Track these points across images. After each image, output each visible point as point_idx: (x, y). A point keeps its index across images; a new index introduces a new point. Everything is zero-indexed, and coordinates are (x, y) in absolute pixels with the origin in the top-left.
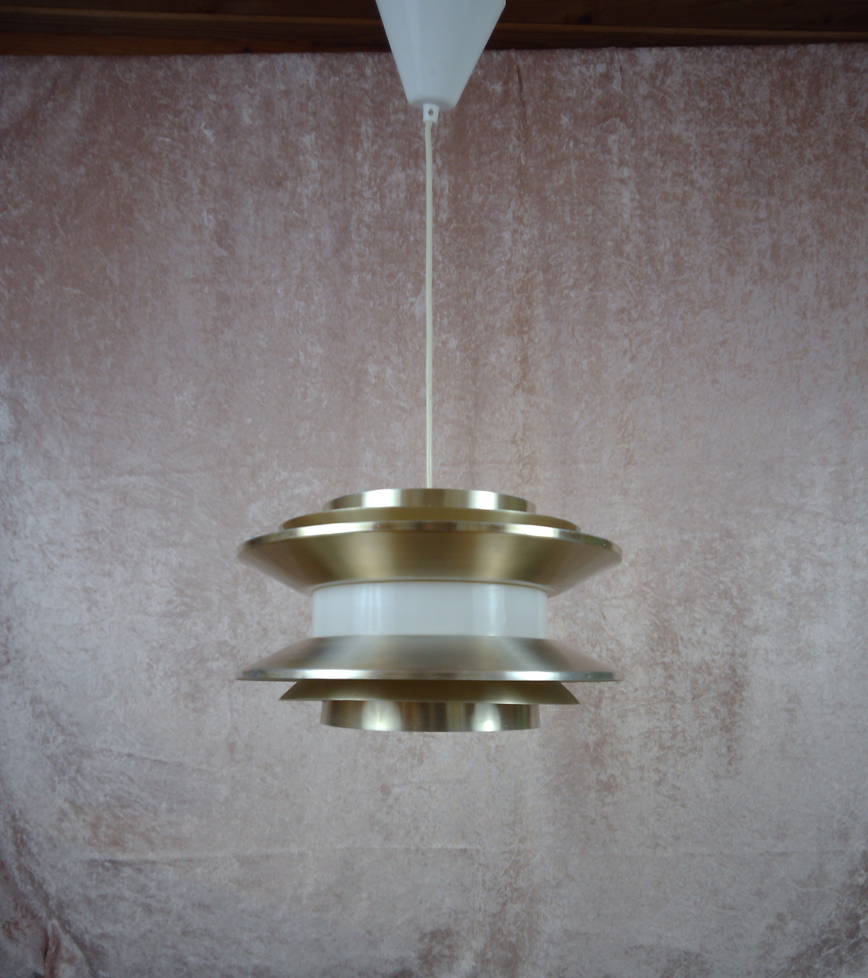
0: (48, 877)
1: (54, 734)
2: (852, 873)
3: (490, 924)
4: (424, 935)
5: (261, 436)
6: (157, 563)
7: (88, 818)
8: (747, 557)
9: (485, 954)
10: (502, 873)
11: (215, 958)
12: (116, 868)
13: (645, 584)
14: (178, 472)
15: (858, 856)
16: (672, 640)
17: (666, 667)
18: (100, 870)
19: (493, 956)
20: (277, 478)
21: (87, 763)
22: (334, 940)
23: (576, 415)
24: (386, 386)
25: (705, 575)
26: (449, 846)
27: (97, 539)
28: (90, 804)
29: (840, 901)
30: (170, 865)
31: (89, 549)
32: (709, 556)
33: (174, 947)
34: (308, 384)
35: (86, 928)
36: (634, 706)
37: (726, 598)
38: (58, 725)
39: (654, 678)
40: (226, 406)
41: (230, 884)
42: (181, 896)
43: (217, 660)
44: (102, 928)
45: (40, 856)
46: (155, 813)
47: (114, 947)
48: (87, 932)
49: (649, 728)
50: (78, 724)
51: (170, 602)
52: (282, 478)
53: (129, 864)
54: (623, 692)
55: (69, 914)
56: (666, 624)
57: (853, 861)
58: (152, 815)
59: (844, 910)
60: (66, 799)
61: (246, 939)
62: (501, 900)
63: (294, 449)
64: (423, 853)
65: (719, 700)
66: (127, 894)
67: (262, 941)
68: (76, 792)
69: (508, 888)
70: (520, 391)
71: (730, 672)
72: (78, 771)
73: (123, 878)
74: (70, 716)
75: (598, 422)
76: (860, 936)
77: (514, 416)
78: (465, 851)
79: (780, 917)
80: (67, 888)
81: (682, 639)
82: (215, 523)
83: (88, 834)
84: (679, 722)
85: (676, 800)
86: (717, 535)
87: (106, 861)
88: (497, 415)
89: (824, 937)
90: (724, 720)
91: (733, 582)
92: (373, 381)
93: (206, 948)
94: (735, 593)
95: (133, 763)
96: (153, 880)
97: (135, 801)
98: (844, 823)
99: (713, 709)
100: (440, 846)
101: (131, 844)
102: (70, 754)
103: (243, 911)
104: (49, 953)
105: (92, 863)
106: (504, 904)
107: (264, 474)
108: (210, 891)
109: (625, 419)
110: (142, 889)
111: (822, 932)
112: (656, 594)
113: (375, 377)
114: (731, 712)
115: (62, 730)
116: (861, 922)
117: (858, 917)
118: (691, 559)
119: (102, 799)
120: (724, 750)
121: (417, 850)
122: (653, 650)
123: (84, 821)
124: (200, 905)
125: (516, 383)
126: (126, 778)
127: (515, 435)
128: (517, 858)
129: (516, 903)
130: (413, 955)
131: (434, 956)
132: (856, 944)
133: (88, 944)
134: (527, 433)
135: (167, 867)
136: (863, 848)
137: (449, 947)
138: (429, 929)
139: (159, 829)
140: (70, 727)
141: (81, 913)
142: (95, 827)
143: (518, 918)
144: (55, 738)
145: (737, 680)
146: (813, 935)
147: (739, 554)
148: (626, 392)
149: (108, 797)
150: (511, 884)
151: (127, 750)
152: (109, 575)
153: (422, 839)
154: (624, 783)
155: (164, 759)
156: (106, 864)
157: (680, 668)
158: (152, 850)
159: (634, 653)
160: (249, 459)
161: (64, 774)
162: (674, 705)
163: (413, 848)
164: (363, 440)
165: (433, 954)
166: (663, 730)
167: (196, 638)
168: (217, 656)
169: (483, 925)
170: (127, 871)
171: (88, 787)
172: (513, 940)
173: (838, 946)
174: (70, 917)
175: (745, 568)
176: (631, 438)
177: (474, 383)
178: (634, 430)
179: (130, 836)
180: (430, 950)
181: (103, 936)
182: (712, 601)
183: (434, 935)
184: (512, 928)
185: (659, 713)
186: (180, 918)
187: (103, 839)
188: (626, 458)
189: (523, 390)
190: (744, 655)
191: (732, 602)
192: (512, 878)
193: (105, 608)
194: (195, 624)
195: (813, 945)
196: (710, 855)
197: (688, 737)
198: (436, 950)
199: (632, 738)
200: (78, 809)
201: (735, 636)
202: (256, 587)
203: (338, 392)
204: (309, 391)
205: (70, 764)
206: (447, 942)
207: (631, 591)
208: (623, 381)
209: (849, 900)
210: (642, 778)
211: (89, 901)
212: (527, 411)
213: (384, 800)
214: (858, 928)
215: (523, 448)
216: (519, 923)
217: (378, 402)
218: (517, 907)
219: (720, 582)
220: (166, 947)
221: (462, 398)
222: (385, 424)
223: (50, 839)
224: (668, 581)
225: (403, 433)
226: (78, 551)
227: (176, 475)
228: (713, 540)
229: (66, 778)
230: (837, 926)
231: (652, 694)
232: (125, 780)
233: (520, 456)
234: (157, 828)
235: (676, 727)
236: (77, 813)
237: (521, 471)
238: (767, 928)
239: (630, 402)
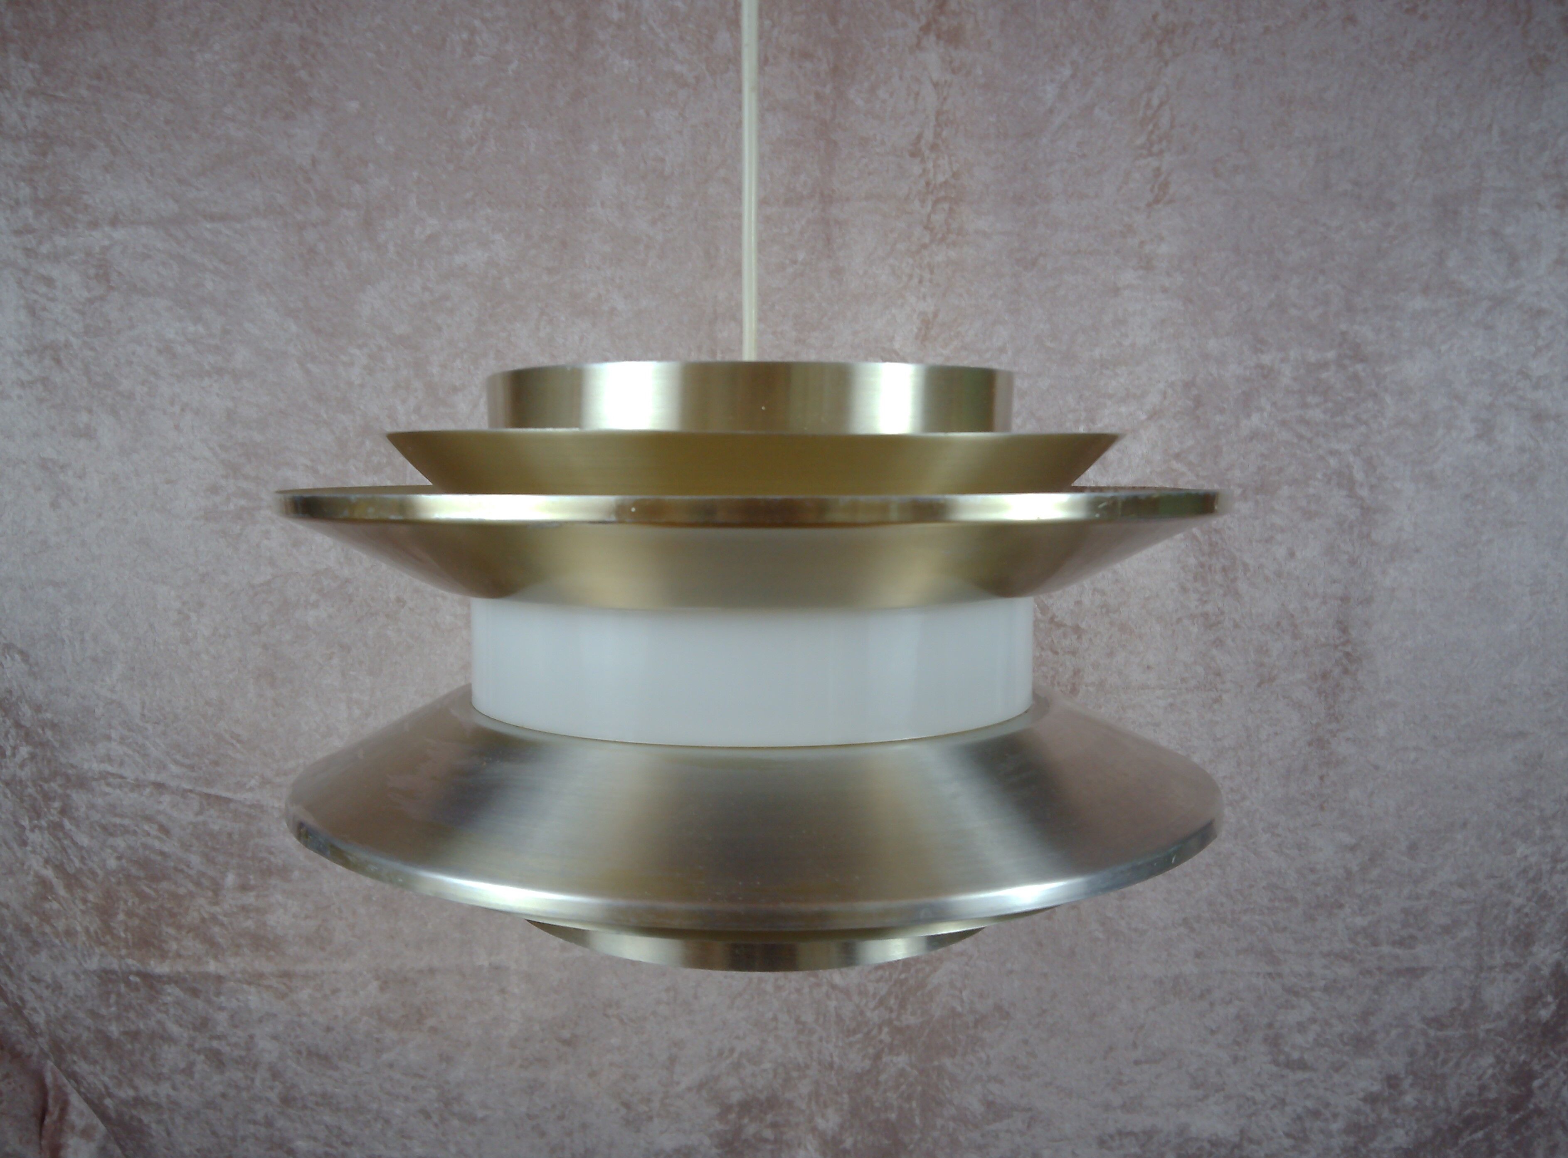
0: (29, 996)
1: (12, 742)
2: (1532, 1001)
3: (850, 1092)
4: (726, 1109)
5: (380, 140)
6: (183, 410)
7: (91, 897)
8: (1388, 399)
9: (841, 1142)
10: (872, 1004)
11: (345, 1144)
12: (151, 987)
13: (1177, 456)
14: (212, 218)
15: (1546, 971)
16: (1224, 569)
17: (1210, 623)
18: (123, 988)
19: (855, 1144)
20: (418, 230)
21: (79, 798)
22: (561, 1118)
23: (1050, 92)
24: (644, 28)
25: (1301, 437)
27: (58, 361)
28: (93, 873)
29: (1503, 1051)
30: (250, 984)
31: (45, 381)
32: (1311, 399)
33: (269, 1123)
34: (477, 23)
35: (106, 1087)
37: (1340, 485)
38: (18, 725)
39: (1184, 645)
40: (303, 74)
41: (365, 1018)
42: (275, 1038)
43: (316, 605)
44: (136, 1088)
45: (11, 961)
46: (216, 892)
47: (159, 1122)
48: (110, 1095)
50: (54, 726)
51: (214, 490)
52: (428, 232)
53: (175, 980)
55: (74, 1062)
56: (1215, 538)
57: (1534, 981)
58: (210, 894)
59: (1507, 1067)
60: (47, 861)
61: (398, 1112)
62: (871, 1051)
63: (451, 167)
65: (1310, 688)
66: (174, 1029)
67: (428, 1116)
68: (64, 849)
69: (886, 1030)
70: (932, 38)
71: (1336, 632)
72: (63, 812)
73: (165, 1004)
74: (38, 709)
75: (1097, 111)
76: (1531, 1106)
77: (917, 94)
79: (1392, 1081)
80: (65, 1017)
81: (1246, 566)
82: (294, 328)
83: (95, 925)
86: (1331, 355)
87: (131, 973)
88: (882, 93)
89: (1468, 1112)
90: (1316, 726)
91: (1357, 452)
92: (616, 15)
93: (327, 1127)
94: (1359, 476)
95: (166, 798)
96: (221, 1009)
97: (176, 869)
98: (1527, 915)
99: (1298, 705)
101: (174, 946)
102: (47, 781)
103: (391, 1066)
104: (48, 1121)
105: (106, 977)
106: (877, 1057)
107: (389, 224)
108: (329, 1029)
109: (1155, 102)
110: (203, 1024)
111: (1464, 1105)
112: (1197, 476)
113: (620, 8)
114: (1332, 711)
115: (28, 736)
116: (1536, 1083)
117: (1531, 1076)
118: (1274, 404)
119: (112, 863)
122: (1184, 590)
123: (85, 901)
124: (310, 1053)
125: (924, 20)
126: (156, 827)
127: (919, 137)
128: (903, 976)
129: (898, 1055)
130: (707, 1141)
131: (746, 1140)
132: (1523, 1121)
133: (113, 1115)
134: (945, 134)
135: (245, 986)
136: (1557, 956)
137: (774, 1125)
138: (736, 1097)
139: (225, 920)
140: (40, 731)
141: (95, 1062)
142: (105, 912)
143: (902, 1080)
144: (15, 748)
145: (1349, 649)
146: (1448, 1111)
147: (1374, 395)
148: (1160, 43)
149: (124, 861)
150: (890, 1022)
151: (152, 776)
152: (88, 433)
155: (224, 794)
156: (132, 978)
157: (1236, 626)
158: (216, 958)
159: (1147, 596)
160: (357, 189)
161: (39, 816)
162: (1220, 696)
164: (595, 148)
165: (743, 1137)
167: (272, 562)
168: (314, 597)
169: (837, 1093)
170: (172, 992)
171: (84, 840)
172: (893, 1116)
173: (1490, 1127)
174: (76, 1068)
175: (1385, 423)
176: (1164, 143)
177: (834, 21)
178: (1172, 127)
179: (172, 931)
180: (738, 1130)
181: (139, 1102)
182: (1311, 491)
183: (745, 1107)
184: (892, 1096)
186: (276, 1075)
187: (123, 935)
188: (1152, 190)
189: (938, 37)
190: (1368, 601)
191: (1352, 494)
192: (891, 1010)
193: (86, 500)
194: (267, 534)
195: (1445, 1128)
196: (1270, 974)
198: (751, 1129)
200: (72, 881)
201: (1353, 562)
202: (385, 460)
203: (542, 41)
204: (478, 39)
205: (48, 797)
206: (769, 1118)
207: (1148, 471)
208: (1155, 17)
209: (1519, 1049)
211: (108, 1043)
212: (946, 82)
214: (1530, 1093)
215: (934, 167)
216: (904, 1087)
217: (626, 62)
218: (901, 1060)
219: (1332, 453)
220: (255, 1123)
221: (806, 55)
222: (642, 112)
223: (26, 930)
224: (1224, 449)
225: (680, 133)
226: (22, 384)
227: (208, 226)
228: (1323, 365)
229: (43, 823)
230: (1492, 1095)
232: (154, 830)
233: (928, 184)
234: (221, 917)
236: (69, 887)
237: (929, 216)
238: (1365, 1100)
239: (1166, 64)
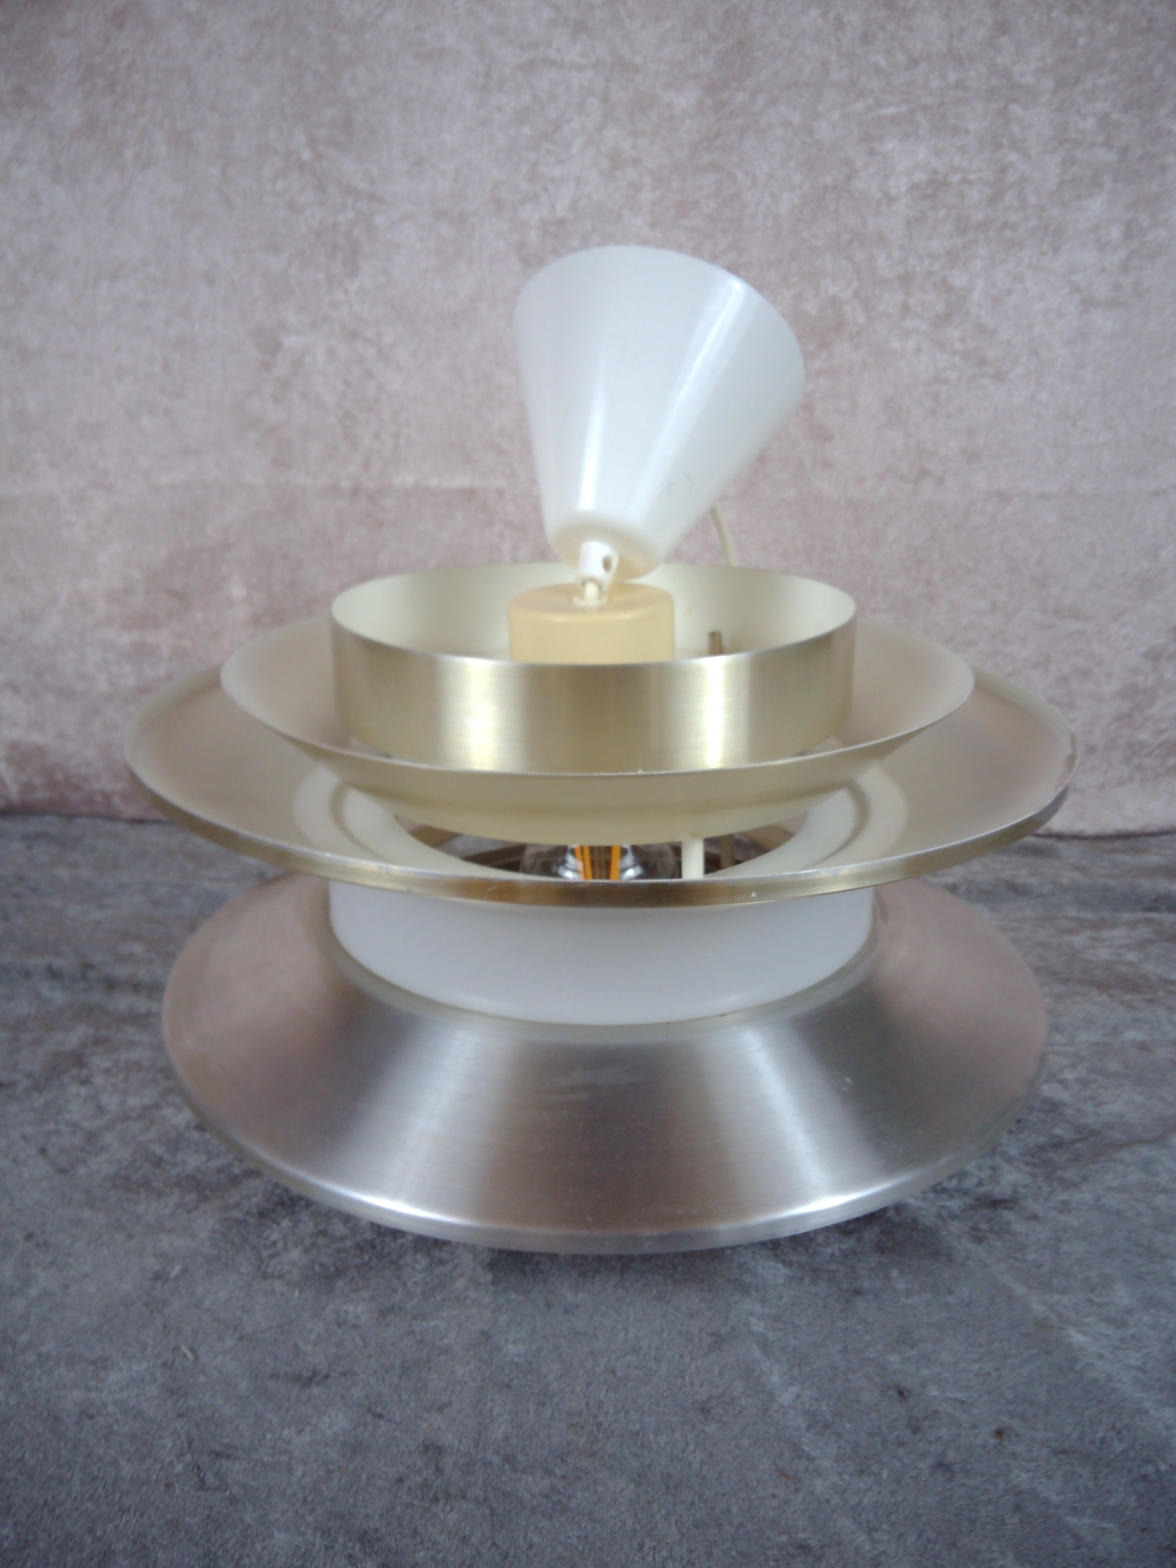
26: (433, 482)
36: (903, 109)
39: (962, 30)
49: (935, 172)
54: (878, 71)
64: (371, 498)
78: (470, 493)
84: (1013, 157)
85: (982, 362)
90: (1124, 151)
99: (1104, 120)
100: (410, 480)
120: (1115, 233)
121: (356, 492)
153: (367, 465)
154: (861, 320)
163: (346, 484)
166: (972, 177)
185: (967, 132)
197: (1032, 199)
199: (891, 200)
210: (905, 309)
213: (266, 366)
231: (952, 77)
235: (1004, 170)
